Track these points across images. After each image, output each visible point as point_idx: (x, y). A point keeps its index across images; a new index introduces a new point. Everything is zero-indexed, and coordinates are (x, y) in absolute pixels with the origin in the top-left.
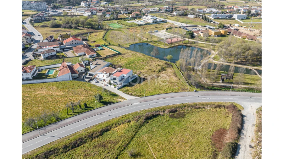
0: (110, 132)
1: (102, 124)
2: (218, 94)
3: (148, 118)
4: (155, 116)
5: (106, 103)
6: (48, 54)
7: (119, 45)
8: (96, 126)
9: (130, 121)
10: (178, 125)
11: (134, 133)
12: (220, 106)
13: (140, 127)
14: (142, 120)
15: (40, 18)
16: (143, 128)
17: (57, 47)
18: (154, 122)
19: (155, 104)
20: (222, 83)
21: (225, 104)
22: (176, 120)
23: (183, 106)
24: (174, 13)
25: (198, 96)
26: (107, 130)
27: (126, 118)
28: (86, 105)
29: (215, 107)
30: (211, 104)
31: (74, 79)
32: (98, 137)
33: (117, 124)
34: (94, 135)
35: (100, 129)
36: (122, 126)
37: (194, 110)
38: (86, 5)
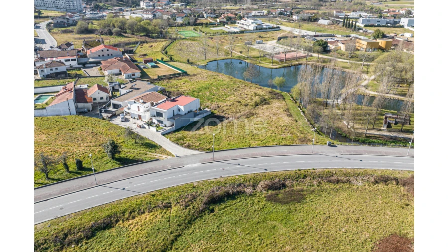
0: (113, 229)
1: (99, 208)
2: (380, 152)
3: (214, 201)
4: (230, 196)
5: (125, 162)
6: (49, 69)
7: (188, 61)
8: (83, 213)
9: (168, 206)
10: (285, 220)
11: (172, 237)
12: (386, 180)
13: (190, 221)
14: (199, 205)
15: (66, 21)
16: (198, 223)
17: (72, 60)
18: (228, 212)
19: (235, 169)
20: (388, 131)
21: (398, 176)
22: (281, 207)
23: (301, 176)
24: (295, 17)
25: (335, 155)
26: (107, 225)
27: (160, 198)
28: (79, 163)
29: (376, 182)
30: (364, 174)
31: (80, 112)
32: (78, 241)
33: (134, 211)
34: (69, 237)
35: (88, 221)
36: (148, 216)
37: (326, 186)
38: (149, 6)
